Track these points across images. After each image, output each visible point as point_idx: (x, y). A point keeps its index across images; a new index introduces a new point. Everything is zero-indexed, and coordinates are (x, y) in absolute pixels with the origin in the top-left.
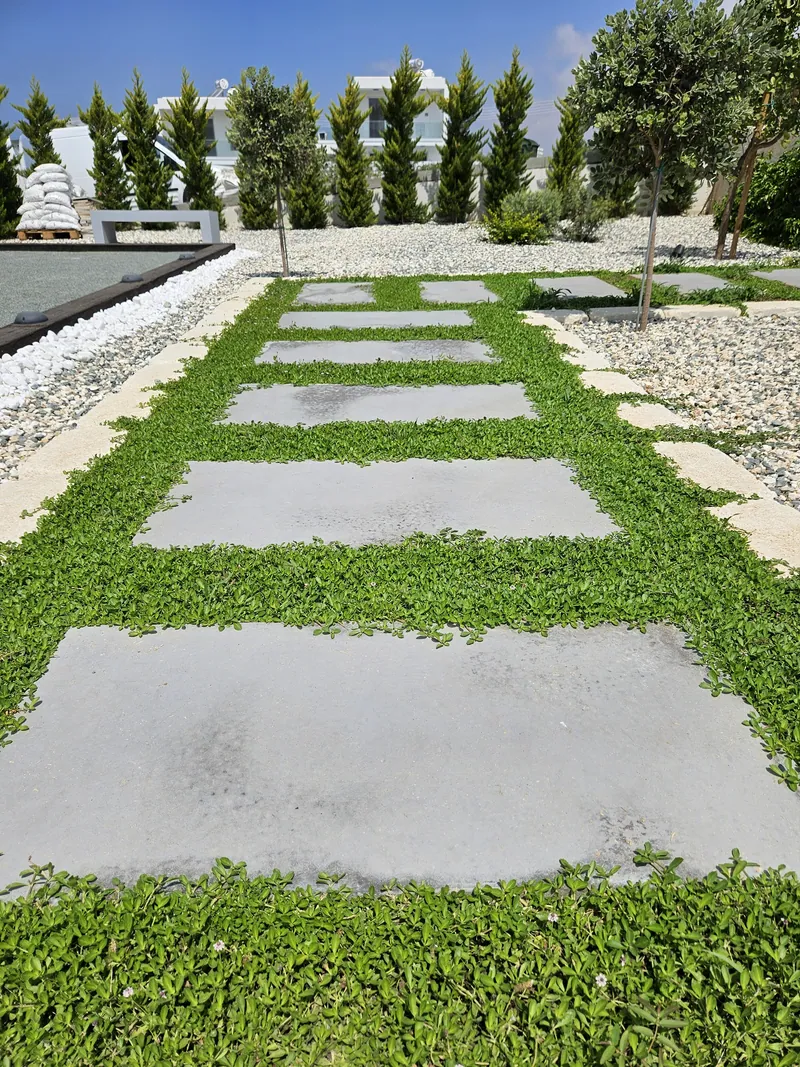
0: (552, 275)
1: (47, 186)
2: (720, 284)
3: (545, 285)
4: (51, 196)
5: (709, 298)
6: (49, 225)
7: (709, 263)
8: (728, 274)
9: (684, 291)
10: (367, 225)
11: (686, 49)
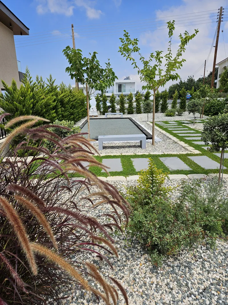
0: (184, 121)
1: (93, 109)
2: (201, 121)
3: (183, 122)
4: (94, 111)
5: (200, 123)
6: (94, 115)
7: (199, 119)
8: (202, 120)
9: (197, 122)
10: (141, 113)
11: (196, 104)
